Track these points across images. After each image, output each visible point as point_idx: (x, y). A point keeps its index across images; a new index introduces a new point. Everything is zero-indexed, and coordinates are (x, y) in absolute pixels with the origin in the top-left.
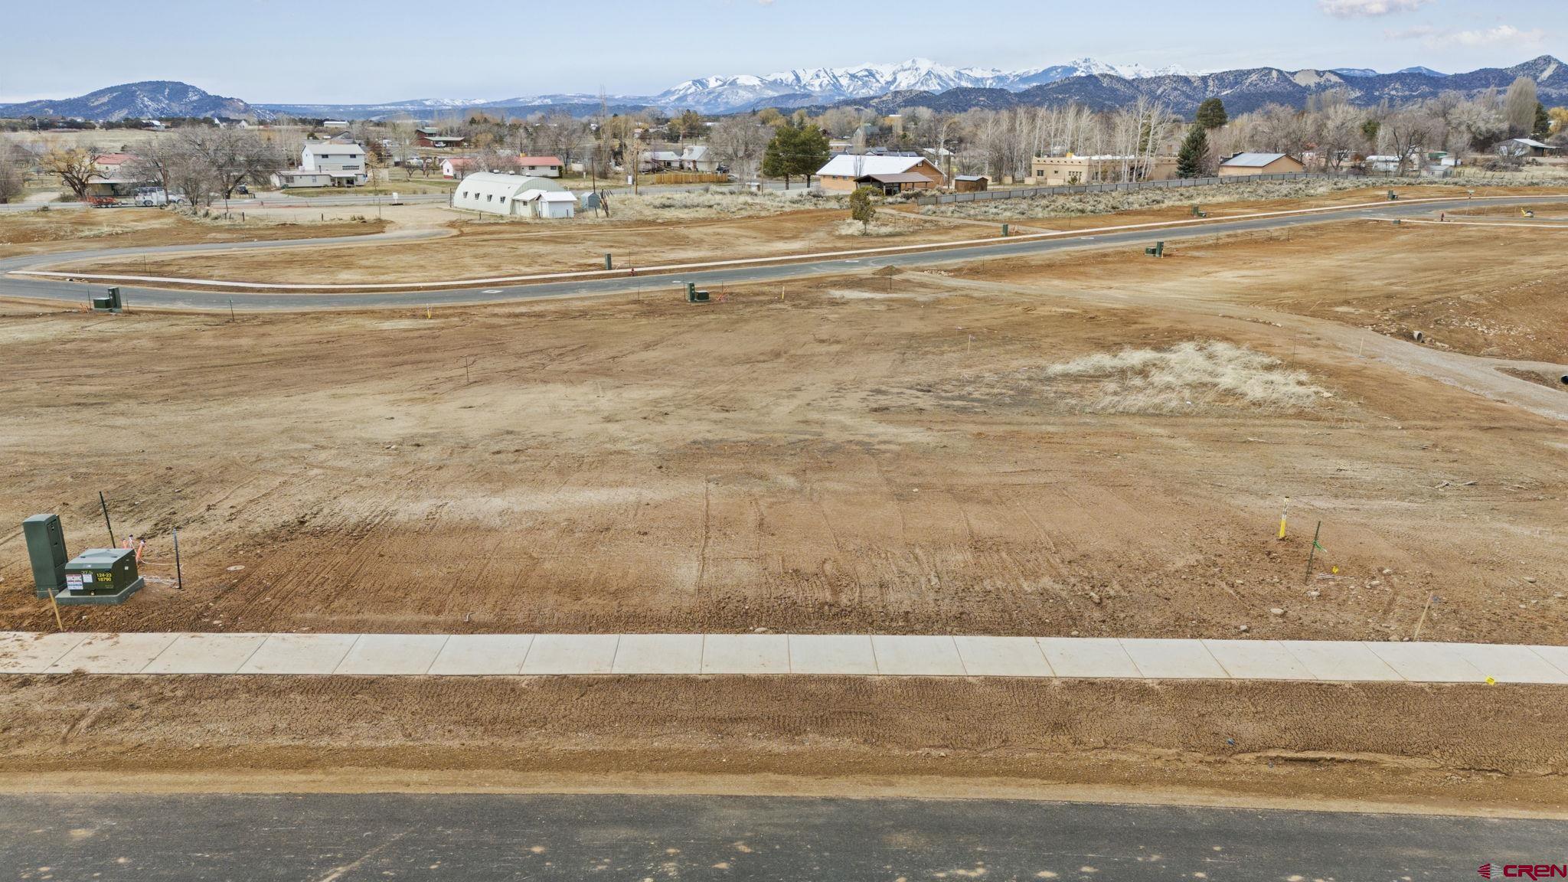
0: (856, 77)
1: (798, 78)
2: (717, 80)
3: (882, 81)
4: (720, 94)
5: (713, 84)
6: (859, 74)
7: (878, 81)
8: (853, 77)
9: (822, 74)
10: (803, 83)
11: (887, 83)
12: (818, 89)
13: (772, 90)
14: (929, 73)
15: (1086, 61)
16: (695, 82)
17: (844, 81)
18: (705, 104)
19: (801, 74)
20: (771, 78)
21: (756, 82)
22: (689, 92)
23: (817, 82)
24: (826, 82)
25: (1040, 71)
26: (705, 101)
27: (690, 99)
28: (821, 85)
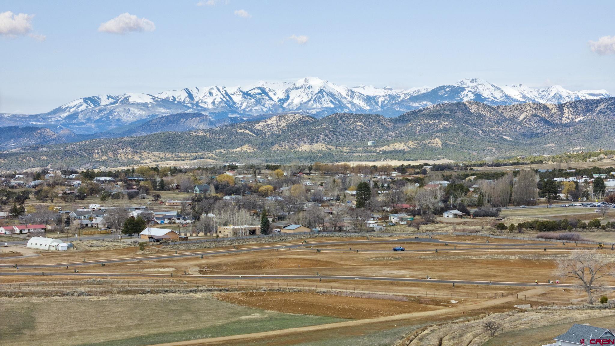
0: (249, 95)
1: (190, 96)
2: (108, 97)
3: (275, 98)
4: (112, 112)
5: (104, 102)
6: (252, 92)
7: (271, 98)
8: (246, 94)
9: (215, 92)
10: (196, 100)
11: (280, 100)
12: (210, 106)
13: (165, 107)
14: (321, 91)
15: (473, 81)
16: (86, 100)
17: (237, 99)
18: (97, 121)
19: (194, 92)
20: (163, 96)
21: (149, 100)
22: (80, 109)
23: (210, 100)
24: (218, 100)
25: (429, 90)
26: (97, 118)
27: (80, 116)
28: (213, 103)
